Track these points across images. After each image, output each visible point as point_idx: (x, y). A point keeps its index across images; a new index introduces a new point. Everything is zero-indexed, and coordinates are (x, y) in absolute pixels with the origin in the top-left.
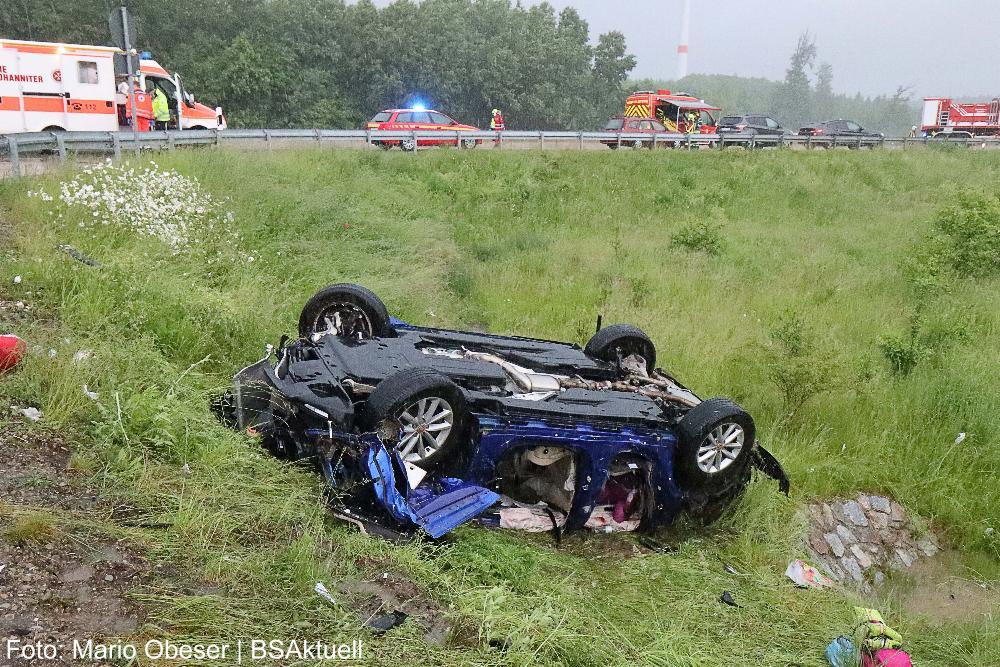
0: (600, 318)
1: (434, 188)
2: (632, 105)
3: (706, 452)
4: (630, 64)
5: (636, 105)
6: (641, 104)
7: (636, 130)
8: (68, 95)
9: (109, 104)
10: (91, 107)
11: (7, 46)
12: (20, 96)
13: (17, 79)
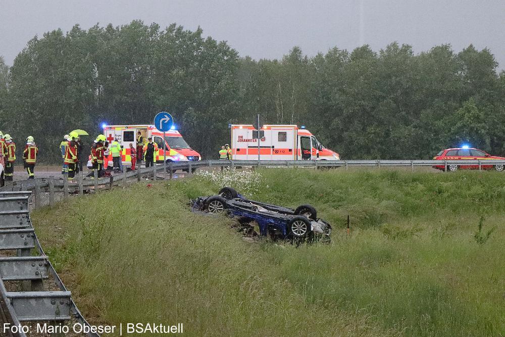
3: (296, 229)
8: (273, 147)
9: (290, 150)
10: (283, 152)
11: (244, 127)
12: (247, 148)
13: (247, 141)
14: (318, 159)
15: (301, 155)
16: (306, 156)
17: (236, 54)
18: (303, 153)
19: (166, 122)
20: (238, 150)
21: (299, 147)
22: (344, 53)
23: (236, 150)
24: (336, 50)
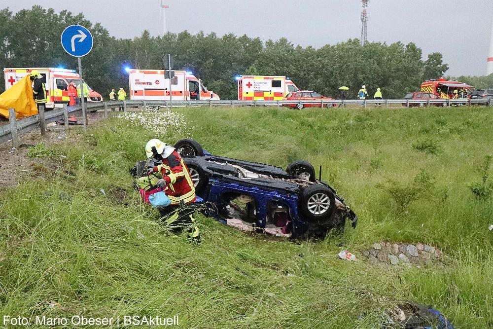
0: (321, 166)
1: (302, 123)
2: (424, 87)
3: (313, 205)
4: (445, 68)
5: (426, 87)
6: (428, 86)
7: (421, 98)
8: (166, 89)
9: (181, 92)
10: (175, 93)
11: (141, 72)
12: (144, 90)
13: (143, 83)
14: (212, 99)
15: (190, 96)
16: (194, 97)
17: (107, 32)
18: (191, 94)
19: (81, 41)
20: (136, 92)
21: (188, 89)
22: (174, 36)
23: (134, 92)
24: (169, 33)
